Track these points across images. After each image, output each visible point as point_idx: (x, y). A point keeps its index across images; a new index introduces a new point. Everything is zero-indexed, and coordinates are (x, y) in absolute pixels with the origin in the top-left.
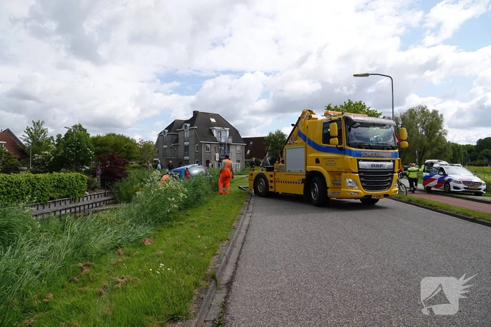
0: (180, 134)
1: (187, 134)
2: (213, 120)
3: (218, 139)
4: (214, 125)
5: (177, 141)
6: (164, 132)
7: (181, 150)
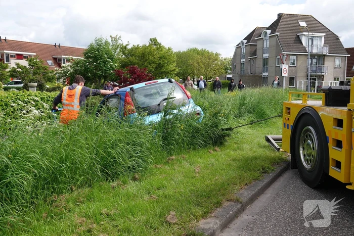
0: (259, 44)
1: (267, 44)
2: (303, 24)
3: (309, 49)
4: (303, 29)
5: (255, 53)
6: (242, 42)
7: (259, 63)
